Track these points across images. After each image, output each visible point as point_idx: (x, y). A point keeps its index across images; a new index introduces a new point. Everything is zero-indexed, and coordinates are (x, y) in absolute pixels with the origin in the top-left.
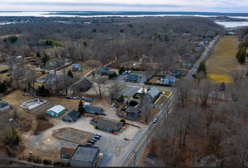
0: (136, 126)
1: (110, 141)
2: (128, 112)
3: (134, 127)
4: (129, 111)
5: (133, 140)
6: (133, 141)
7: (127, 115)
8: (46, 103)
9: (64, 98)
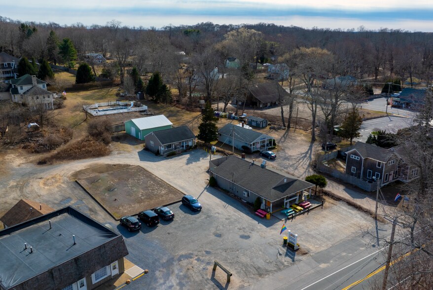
0: (367, 212)
1: (219, 236)
2: (353, 157)
3: (355, 212)
4: (355, 154)
5: (321, 258)
6: (319, 262)
7: (348, 168)
8: (144, 111)
9: (199, 111)
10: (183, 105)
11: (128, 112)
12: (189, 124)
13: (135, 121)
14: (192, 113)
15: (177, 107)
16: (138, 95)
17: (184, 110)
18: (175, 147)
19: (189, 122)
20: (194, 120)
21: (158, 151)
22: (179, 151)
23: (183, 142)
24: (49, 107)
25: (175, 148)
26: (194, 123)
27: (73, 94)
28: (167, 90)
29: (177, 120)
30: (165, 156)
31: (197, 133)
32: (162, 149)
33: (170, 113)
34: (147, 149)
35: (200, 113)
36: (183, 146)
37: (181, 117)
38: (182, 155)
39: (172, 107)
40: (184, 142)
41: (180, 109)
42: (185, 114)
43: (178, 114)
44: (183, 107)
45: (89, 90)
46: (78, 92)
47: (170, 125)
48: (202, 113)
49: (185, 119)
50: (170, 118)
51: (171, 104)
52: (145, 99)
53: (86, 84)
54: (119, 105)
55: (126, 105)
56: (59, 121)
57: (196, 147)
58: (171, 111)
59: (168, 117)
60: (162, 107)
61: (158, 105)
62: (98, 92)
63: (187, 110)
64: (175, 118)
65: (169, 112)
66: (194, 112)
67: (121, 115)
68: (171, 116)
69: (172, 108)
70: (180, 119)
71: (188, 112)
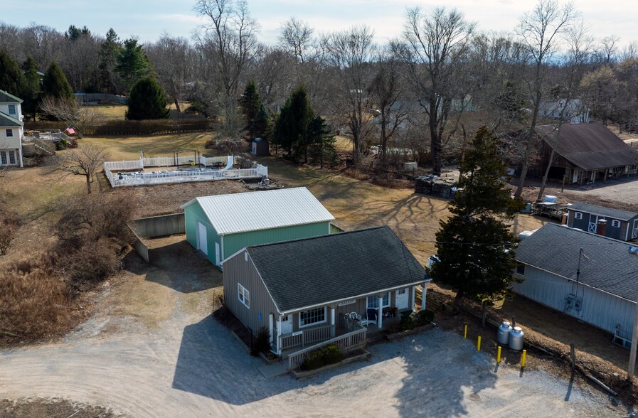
8: (258, 180)
9: (410, 187)
10: (364, 171)
11: (212, 181)
12: (385, 219)
13: (206, 202)
14: (388, 190)
15: (348, 175)
16: (254, 145)
17: (366, 184)
18: (340, 316)
19: (384, 214)
20: (398, 208)
21: (264, 335)
22: (356, 339)
23: (373, 299)
24: (12, 160)
25: (342, 327)
26: (400, 217)
27: (112, 140)
28: (323, 132)
29: (348, 208)
30: (290, 365)
31: (425, 257)
32: (281, 327)
33: (330, 188)
34: (225, 316)
35: (411, 192)
36: (372, 314)
37: (360, 199)
38: (369, 360)
39: (336, 174)
40: (378, 296)
41: (354, 180)
42: (369, 193)
43: (351, 190)
44: (363, 176)
45: (151, 136)
46: (124, 138)
47: (327, 222)
48: (416, 192)
49: (373, 205)
50: (328, 201)
51: (332, 167)
52: (270, 155)
53: (144, 121)
54: (200, 165)
55: (218, 166)
56: (13, 196)
57: (425, 317)
58: (334, 184)
59: (322, 199)
60: (311, 174)
61: (300, 169)
62: (168, 139)
63: (375, 182)
64: (342, 201)
65: (326, 185)
66: (393, 187)
67: (188, 188)
68: (333, 197)
69: (336, 178)
70: (358, 206)
71: (379, 188)
